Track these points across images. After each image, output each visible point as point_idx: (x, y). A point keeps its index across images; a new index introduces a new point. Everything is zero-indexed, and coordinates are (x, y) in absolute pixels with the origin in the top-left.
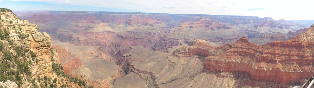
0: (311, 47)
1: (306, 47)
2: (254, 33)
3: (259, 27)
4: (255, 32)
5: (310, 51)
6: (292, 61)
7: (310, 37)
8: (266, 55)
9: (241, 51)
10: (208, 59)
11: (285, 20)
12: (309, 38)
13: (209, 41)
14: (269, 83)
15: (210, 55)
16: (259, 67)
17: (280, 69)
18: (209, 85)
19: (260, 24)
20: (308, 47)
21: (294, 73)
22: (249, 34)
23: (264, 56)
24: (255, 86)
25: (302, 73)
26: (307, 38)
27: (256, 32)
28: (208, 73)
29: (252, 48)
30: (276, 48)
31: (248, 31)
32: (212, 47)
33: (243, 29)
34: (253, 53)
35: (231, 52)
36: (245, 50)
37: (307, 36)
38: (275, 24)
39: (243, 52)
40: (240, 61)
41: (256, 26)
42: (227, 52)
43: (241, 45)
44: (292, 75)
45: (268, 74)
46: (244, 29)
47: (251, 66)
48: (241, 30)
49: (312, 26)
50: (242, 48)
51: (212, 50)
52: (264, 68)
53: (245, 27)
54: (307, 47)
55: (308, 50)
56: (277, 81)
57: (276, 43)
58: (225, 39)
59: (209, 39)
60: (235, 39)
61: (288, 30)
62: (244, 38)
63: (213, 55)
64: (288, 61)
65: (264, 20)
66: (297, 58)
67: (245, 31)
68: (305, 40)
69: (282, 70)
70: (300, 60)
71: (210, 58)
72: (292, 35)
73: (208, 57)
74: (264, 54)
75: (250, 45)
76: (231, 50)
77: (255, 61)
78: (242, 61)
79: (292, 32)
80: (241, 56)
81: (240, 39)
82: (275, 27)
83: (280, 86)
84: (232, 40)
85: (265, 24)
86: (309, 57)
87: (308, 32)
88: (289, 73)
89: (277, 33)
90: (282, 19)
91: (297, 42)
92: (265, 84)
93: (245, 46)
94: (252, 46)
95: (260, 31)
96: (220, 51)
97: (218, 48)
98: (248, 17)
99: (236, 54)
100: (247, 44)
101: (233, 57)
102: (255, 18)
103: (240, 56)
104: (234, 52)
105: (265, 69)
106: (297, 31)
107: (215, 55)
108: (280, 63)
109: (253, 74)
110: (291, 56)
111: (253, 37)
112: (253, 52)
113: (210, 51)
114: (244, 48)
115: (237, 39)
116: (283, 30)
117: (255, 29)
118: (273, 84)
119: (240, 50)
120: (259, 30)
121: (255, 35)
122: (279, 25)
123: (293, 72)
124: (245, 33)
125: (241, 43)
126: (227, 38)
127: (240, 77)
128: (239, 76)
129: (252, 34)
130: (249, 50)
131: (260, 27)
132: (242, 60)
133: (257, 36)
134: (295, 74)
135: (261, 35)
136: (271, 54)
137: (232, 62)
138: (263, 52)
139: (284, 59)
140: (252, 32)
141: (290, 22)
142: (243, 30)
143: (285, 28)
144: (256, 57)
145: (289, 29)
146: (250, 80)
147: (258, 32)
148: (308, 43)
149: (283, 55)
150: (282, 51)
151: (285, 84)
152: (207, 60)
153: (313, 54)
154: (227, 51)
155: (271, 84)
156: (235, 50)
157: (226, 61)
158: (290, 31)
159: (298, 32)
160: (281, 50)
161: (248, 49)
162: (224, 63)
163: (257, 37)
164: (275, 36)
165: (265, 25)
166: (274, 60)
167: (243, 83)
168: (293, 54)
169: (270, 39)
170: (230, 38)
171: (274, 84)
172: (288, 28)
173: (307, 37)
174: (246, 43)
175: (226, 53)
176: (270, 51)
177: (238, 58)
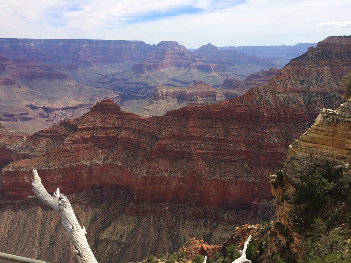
0: (285, 121)
1: (271, 121)
2: (134, 86)
3: (146, 71)
4: (136, 83)
5: (281, 131)
6: (232, 155)
7: (282, 94)
8: (168, 142)
9: (102, 137)
10: (11, 172)
11: (216, 48)
12: (282, 97)
13: (7, 120)
14: (176, 205)
15: (14, 158)
16: (151, 170)
17: (201, 173)
18: (26, 236)
19: (150, 62)
20: (276, 121)
21: (236, 183)
22: (120, 89)
23: (161, 145)
24: (143, 216)
25: (256, 184)
26: (275, 97)
27: (139, 83)
28: (17, 207)
29: (130, 126)
30: (191, 123)
31: (117, 83)
32: (17, 136)
33: (105, 77)
34: (133, 139)
35: (77, 142)
36: (113, 132)
37: (274, 90)
38: (188, 59)
39: (107, 137)
40: (103, 162)
41: (139, 69)
42: (64, 144)
43: (100, 119)
44: (231, 188)
45: (175, 184)
46: (107, 76)
47: (131, 171)
48: (100, 81)
50: (104, 129)
51: (20, 144)
52: (164, 173)
53: (110, 73)
55: (276, 129)
56: (195, 201)
57: (190, 109)
58: (57, 109)
59: (6, 115)
60: (84, 105)
61: (224, 75)
62: (107, 103)
63: (25, 157)
64: (222, 154)
65: (160, 51)
66: (244, 147)
67: (111, 81)
68: (268, 101)
69: (205, 175)
70: (253, 152)
71: (17, 166)
72: (235, 87)
73: (9, 165)
74: (162, 139)
75: (125, 119)
76: (77, 136)
77: (140, 158)
78: (108, 162)
79: (236, 80)
80: (104, 150)
81: (98, 104)
82: (187, 69)
83: (201, 212)
84: (77, 110)
85: (163, 62)
86: (278, 146)
87: (280, 79)
88: (223, 182)
89: (193, 84)
90: (209, 44)
91: (247, 108)
92: (167, 208)
93: (113, 122)
94: (131, 121)
95: (149, 82)
96: (44, 142)
97: (36, 135)
98: (116, 42)
99: (89, 144)
100: (118, 116)
101: (82, 152)
102: (134, 46)
103: (101, 148)
104: (84, 141)
105: (166, 174)
106: (249, 77)
107: (30, 157)
108: (202, 159)
109: (137, 188)
110: (229, 141)
111: (133, 97)
112: (133, 136)
113: (11, 148)
114: (110, 128)
115: (90, 104)
116: (210, 75)
117: (136, 75)
118: (185, 208)
119: (101, 134)
120: (148, 77)
121: (137, 93)
122: (201, 63)
123: (233, 182)
124: (110, 89)
125: (100, 115)
126: (62, 106)
127: (107, 198)
128: (104, 197)
129: (130, 89)
130: (124, 132)
131: (149, 68)
132: (106, 158)
133: (142, 93)
134: (238, 186)
135: (153, 90)
136: (179, 138)
137: (82, 167)
138: (159, 134)
139: (212, 150)
140: (130, 85)
141: (231, 51)
142: (105, 80)
143: (217, 69)
144: (141, 148)
145: (228, 73)
146: (132, 203)
147: (145, 85)
148: (278, 111)
149: (209, 139)
150: (206, 130)
151: (213, 207)
152: (7, 173)
154: (63, 139)
155: (182, 207)
156: (87, 134)
157: (65, 166)
158: (229, 77)
159: (251, 80)
160: (204, 128)
161: (120, 129)
162: (60, 173)
163: (143, 96)
164: (188, 92)
165: (162, 65)
166: (186, 152)
167: (115, 211)
168: (235, 137)
169: (176, 100)
170: (69, 105)
171: (188, 207)
172: (224, 70)
173: (274, 95)
174: (114, 116)
175: (61, 146)
176: (175, 131)
177: (97, 155)
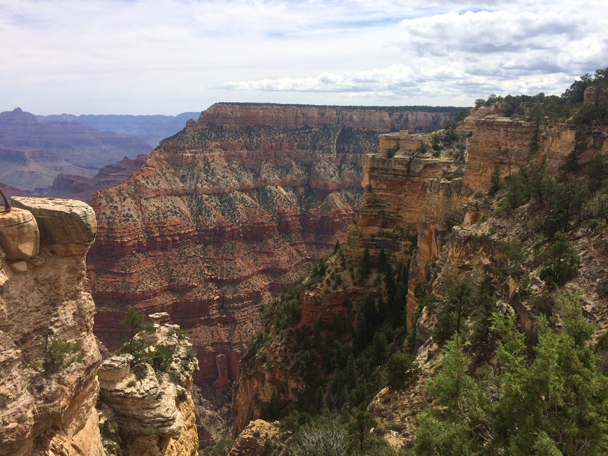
0: (163, 249)
1: (138, 251)
5: (158, 266)
7: (153, 201)
12: (153, 205)
20: (148, 249)
26: (140, 207)
37: (138, 194)
49: (161, 143)
54: (139, 248)
55: (149, 265)
61: (55, 168)
68: (128, 216)
70: (109, 314)
79: (78, 177)
86: (155, 294)
87: (146, 174)
106: (101, 170)
116: (26, 169)
141: (64, 123)
143: (39, 157)
145: (62, 164)
148: (148, 231)
153: (172, 280)
158: (65, 172)
159: (107, 175)
172: (55, 158)
173: (138, 203)
